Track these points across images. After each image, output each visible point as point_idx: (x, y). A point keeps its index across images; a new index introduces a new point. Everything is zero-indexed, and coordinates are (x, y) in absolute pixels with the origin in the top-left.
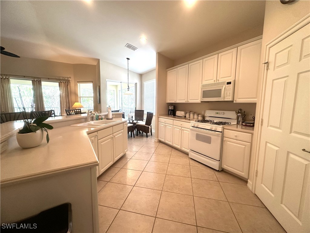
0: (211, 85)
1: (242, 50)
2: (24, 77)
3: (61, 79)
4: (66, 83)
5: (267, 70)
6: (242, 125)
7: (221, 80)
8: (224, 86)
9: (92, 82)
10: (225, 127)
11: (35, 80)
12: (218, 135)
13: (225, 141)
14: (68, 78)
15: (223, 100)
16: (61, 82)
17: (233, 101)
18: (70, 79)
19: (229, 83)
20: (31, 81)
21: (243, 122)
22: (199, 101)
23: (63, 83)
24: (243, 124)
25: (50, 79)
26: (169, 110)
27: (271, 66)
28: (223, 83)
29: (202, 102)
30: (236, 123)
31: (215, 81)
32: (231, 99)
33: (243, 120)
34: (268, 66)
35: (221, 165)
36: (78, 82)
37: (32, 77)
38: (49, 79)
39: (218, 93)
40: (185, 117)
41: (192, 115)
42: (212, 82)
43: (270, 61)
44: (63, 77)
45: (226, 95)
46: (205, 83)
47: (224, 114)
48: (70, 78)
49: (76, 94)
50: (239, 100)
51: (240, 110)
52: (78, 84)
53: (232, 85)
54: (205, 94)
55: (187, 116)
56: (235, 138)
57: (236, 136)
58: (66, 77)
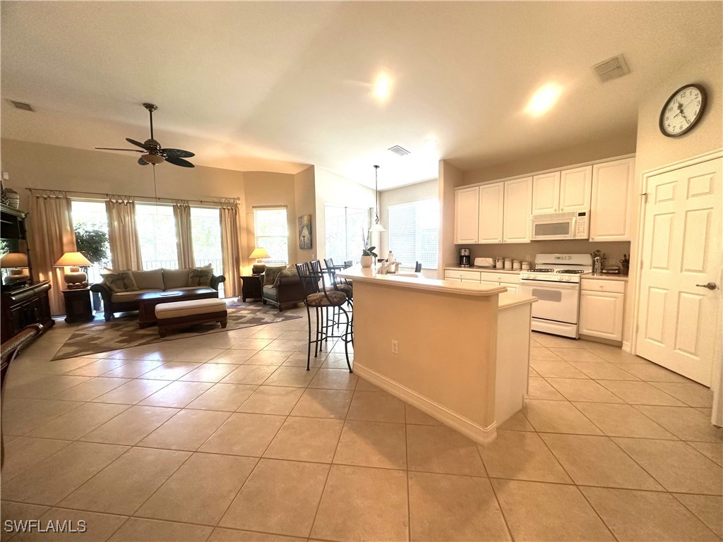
0: (551, 216)
1: (601, 170)
2: (158, 200)
3: (223, 200)
4: (232, 209)
5: (646, 202)
6: (602, 272)
7: (567, 210)
8: (574, 219)
9: (286, 206)
10: (583, 276)
11: (179, 205)
12: (573, 288)
13: (583, 295)
14: (234, 199)
15: (572, 238)
16: (224, 209)
17: (588, 240)
18: (238, 202)
19: (582, 214)
20: (172, 208)
21: (602, 269)
22: (527, 240)
23: (226, 210)
24: (604, 271)
25: (203, 203)
26: (461, 257)
27: (651, 199)
28: (572, 214)
29: (531, 241)
30: (591, 271)
31: (556, 210)
32: (586, 237)
33: (601, 265)
34: (646, 199)
35: (578, 330)
36: (253, 207)
37: (172, 200)
38: (201, 202)
39: (563, 228)
40: (495, 267)
41: (516, 265)
42: (551, 211)
43: (648, 192)
44: (226, 198)
45: (577, 231)
46: (536, 212)
47: (570, 258)
48: (239, 199)
49: (250, 232)
50: (598, 237)
51: (598, 251)
52: (255, 211)
53: (586, 217)
54: (540, 229)
55: (499, 265)
56: (600, 289)
57: (601, 287)
58: (231, 199)
